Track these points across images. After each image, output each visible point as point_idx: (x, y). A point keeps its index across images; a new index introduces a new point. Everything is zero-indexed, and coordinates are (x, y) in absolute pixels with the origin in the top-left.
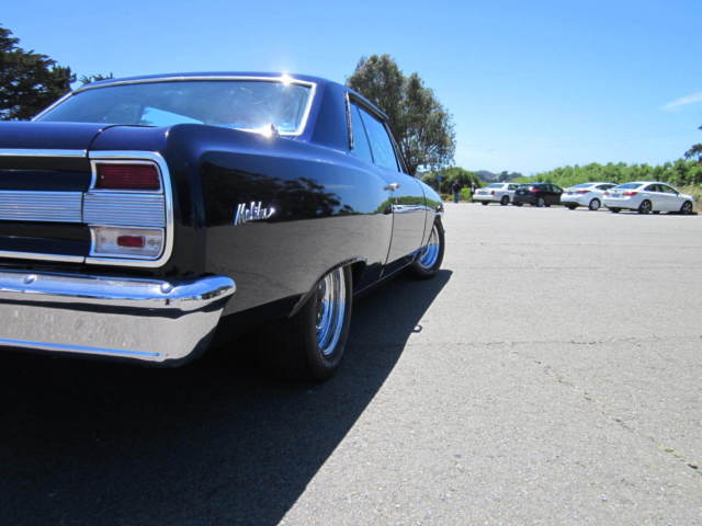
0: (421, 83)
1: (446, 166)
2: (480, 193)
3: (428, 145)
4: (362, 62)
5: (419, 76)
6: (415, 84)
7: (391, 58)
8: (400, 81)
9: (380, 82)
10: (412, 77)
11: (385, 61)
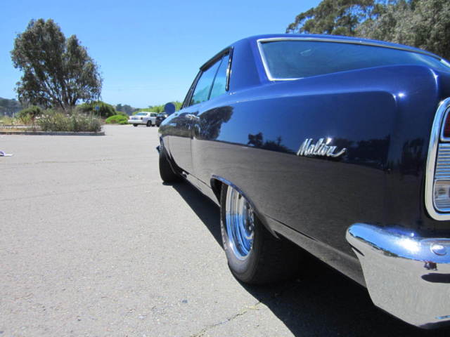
0: (79, 42)
1: (97, 100)
2: (132, 119)
3: (84, 85)
4: (33, 23)
5: (77, 38)
6: (74, 43)
7: (55, 22)
8: (63, 40)
9: (47, 38)
10: (72, 37)
11: (51, 23)
